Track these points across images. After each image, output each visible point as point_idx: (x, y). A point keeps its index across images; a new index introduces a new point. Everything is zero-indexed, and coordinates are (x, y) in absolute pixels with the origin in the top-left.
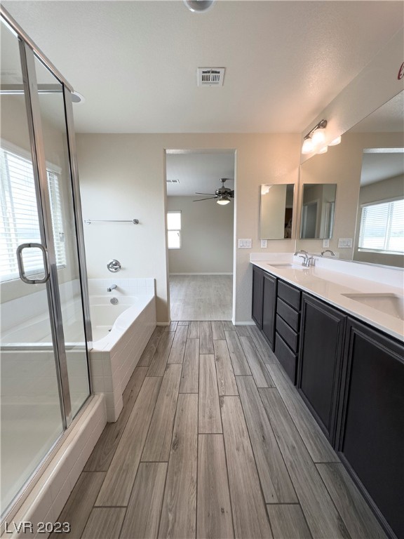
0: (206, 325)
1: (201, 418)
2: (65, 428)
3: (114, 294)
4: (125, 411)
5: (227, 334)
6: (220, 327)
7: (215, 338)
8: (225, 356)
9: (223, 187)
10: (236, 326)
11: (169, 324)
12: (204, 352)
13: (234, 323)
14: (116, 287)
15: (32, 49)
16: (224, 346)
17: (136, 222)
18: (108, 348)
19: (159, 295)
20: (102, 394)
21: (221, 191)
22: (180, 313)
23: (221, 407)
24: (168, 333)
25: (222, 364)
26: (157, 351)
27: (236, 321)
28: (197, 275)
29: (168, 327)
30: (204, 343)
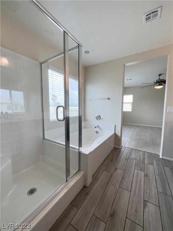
0: (141, 153)
1: (130, 208)
2: (67, 181)
3: (97, 129)
4: (92, 184)
5: (155, 162)
6: (150, 156)
7: (146, 162)
8: (152, 176)
9: (159, 79)
10: (162, 159)
11: (120, 147)
12: (138, 169)
13: (161, 157)
14: (98, 127)
15: (68, 34)
16: (152, 169)
17: (109, 99)
18: (87, 153)
19: (116, 133)
20: (83, 172)
21: (158, 81)
22: (127, 143)
23: (144, 208)
24: (120, 152)
25: (149, 180)
26: (112, 160)
27: (162, 156)
28: (140, 126)
29: (120, 149)
30: (139, 163)
